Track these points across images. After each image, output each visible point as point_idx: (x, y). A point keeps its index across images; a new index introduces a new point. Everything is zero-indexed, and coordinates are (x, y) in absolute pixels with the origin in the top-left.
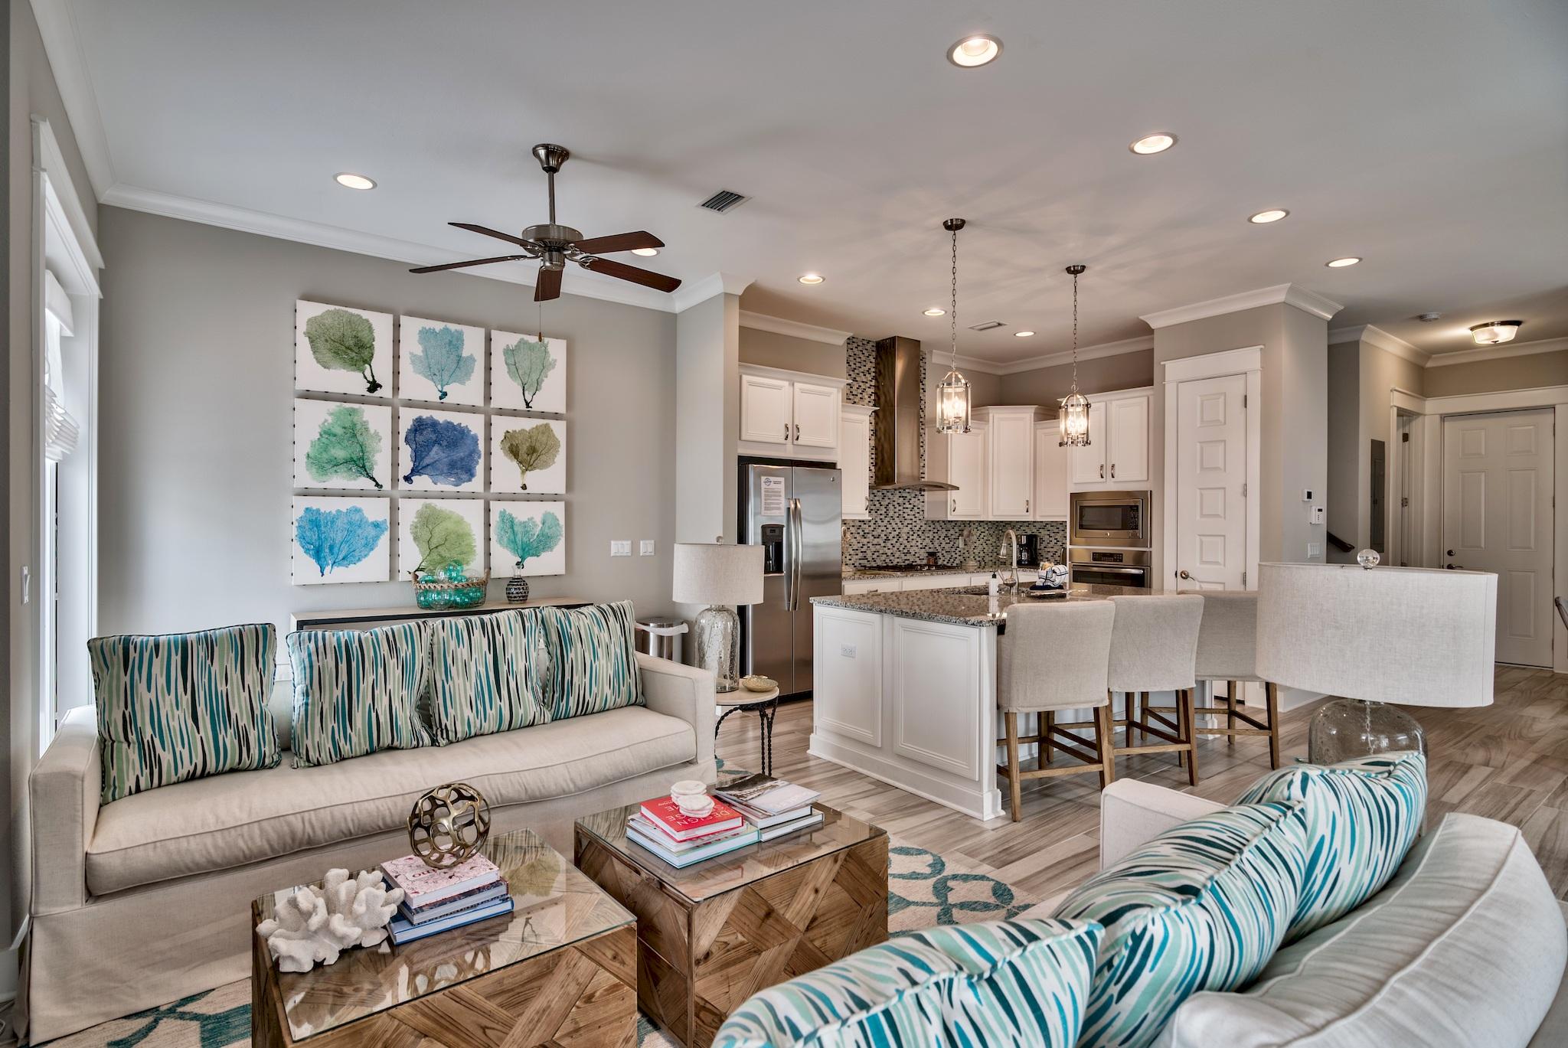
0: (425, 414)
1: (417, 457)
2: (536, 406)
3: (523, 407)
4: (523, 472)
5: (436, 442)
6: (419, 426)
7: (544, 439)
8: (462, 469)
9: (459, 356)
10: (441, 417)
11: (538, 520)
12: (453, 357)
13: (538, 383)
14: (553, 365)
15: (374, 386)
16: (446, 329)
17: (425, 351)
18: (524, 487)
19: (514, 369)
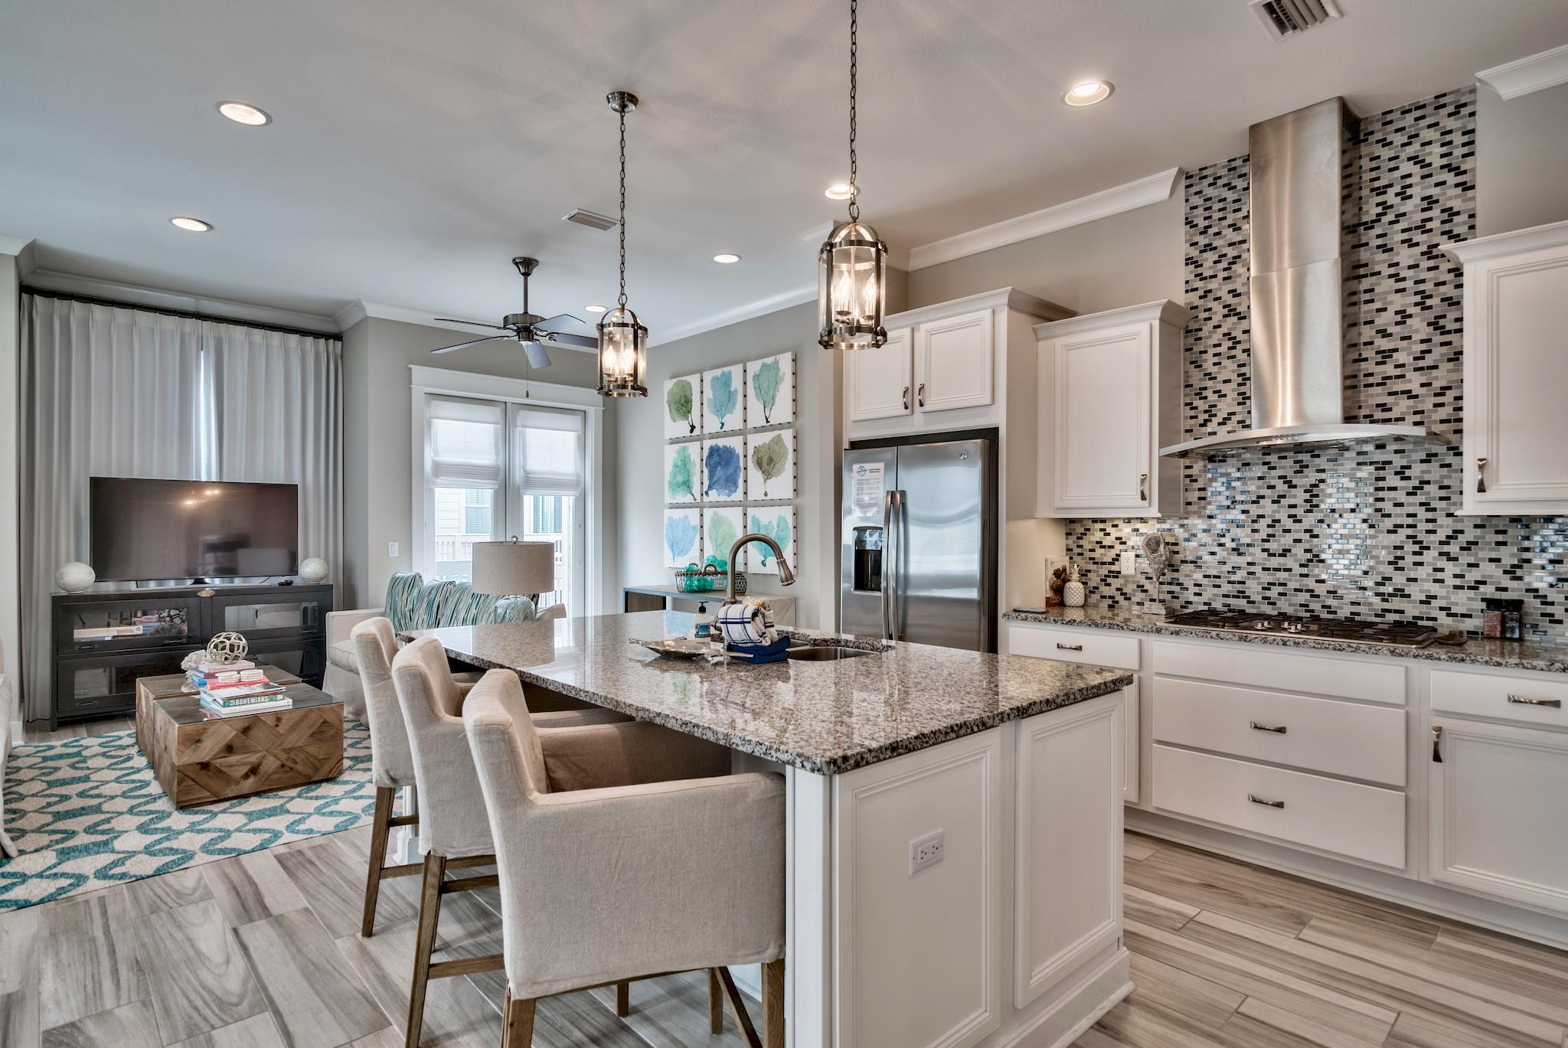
0: (713, 442)
1: (711, 477)
2: (772, 421)
3: (764, 423)
4: (765, 481)
5: (719, 463)
6: (713, 451)
7: (777, 448)
8: (731, 482)
9: (730, 392)
10: (721, 442)
11: (775, 524)
12: (727, 394)
13: (773, 399)
14: (782, 379)
15: (693, 428)
16: (723, 373)
17: (714, 395)
18: (766, 495)
19: (758, 389)
